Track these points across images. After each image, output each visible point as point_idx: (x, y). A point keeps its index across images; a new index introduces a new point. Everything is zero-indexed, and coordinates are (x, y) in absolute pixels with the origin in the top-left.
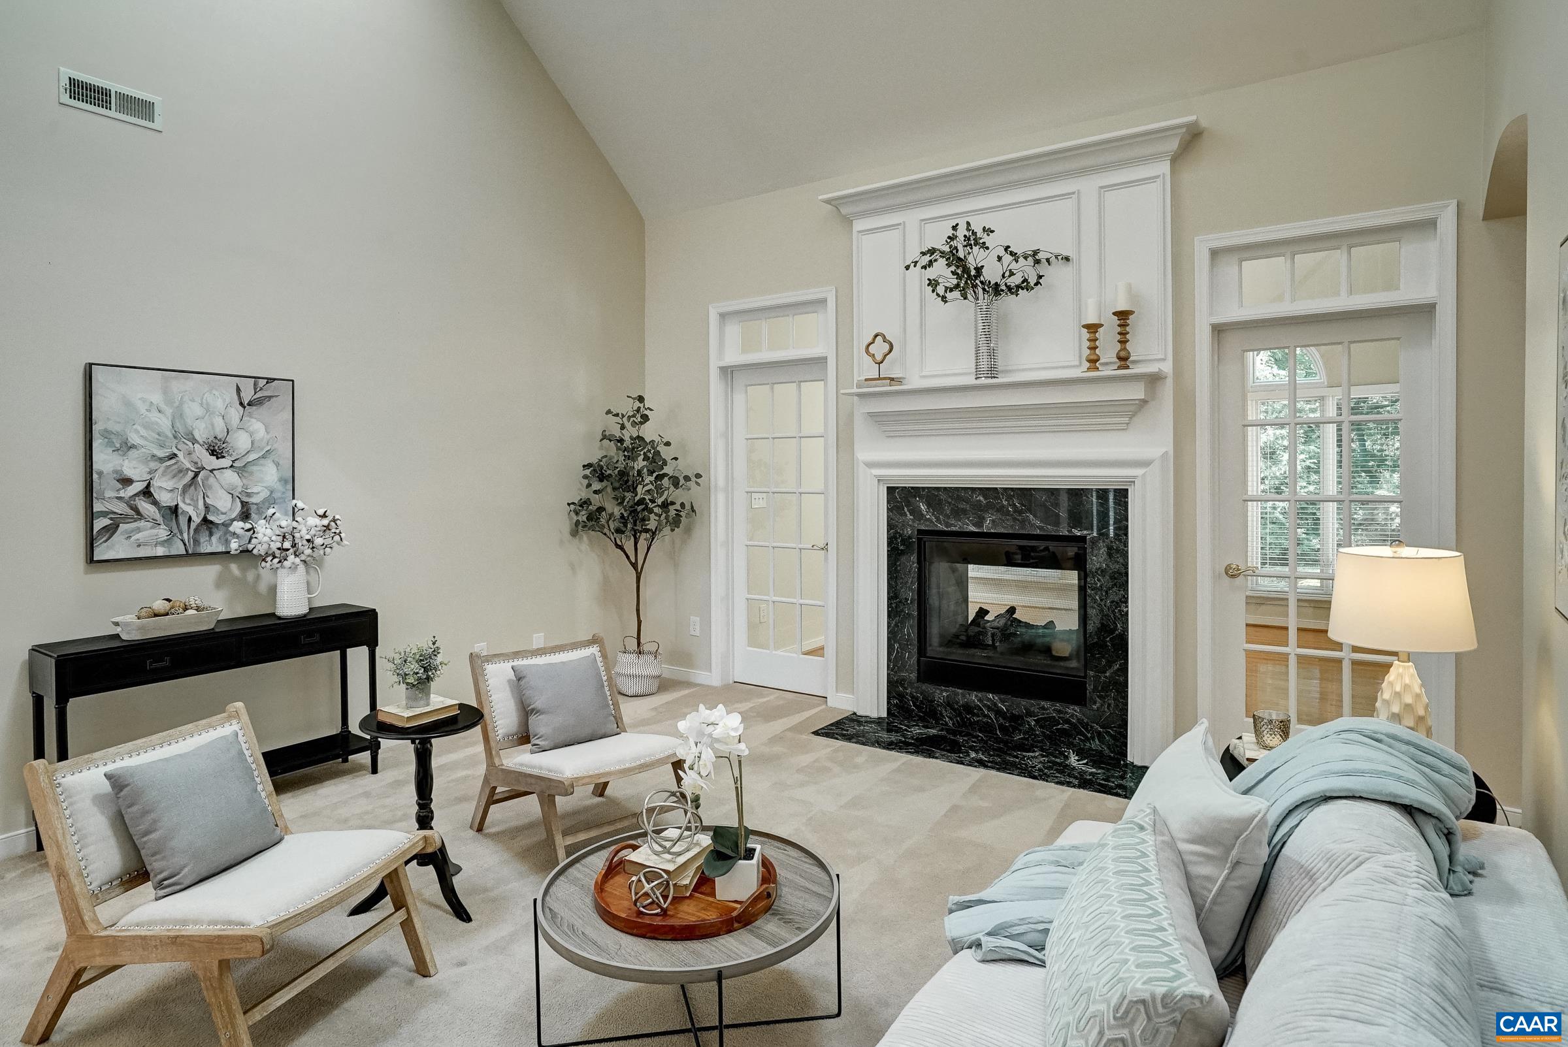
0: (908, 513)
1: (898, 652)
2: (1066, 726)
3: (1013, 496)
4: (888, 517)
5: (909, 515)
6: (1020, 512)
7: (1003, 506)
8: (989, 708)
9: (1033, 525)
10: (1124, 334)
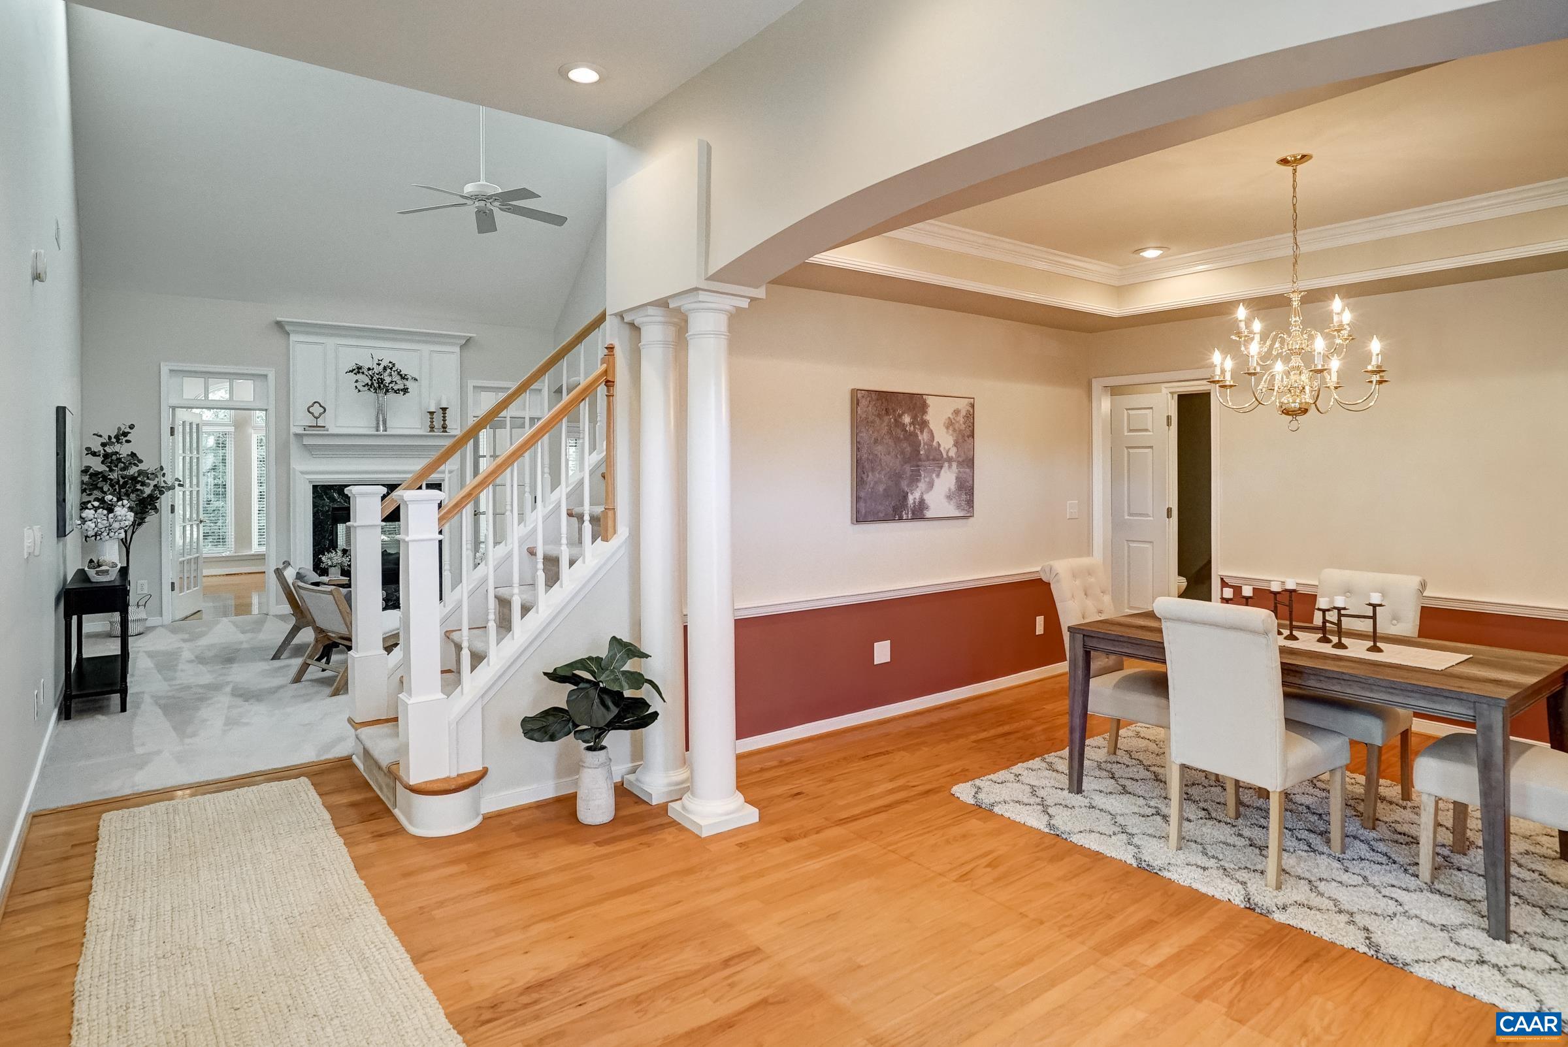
0: (326, 499)
4: (313, 502)
10: (444, 417)
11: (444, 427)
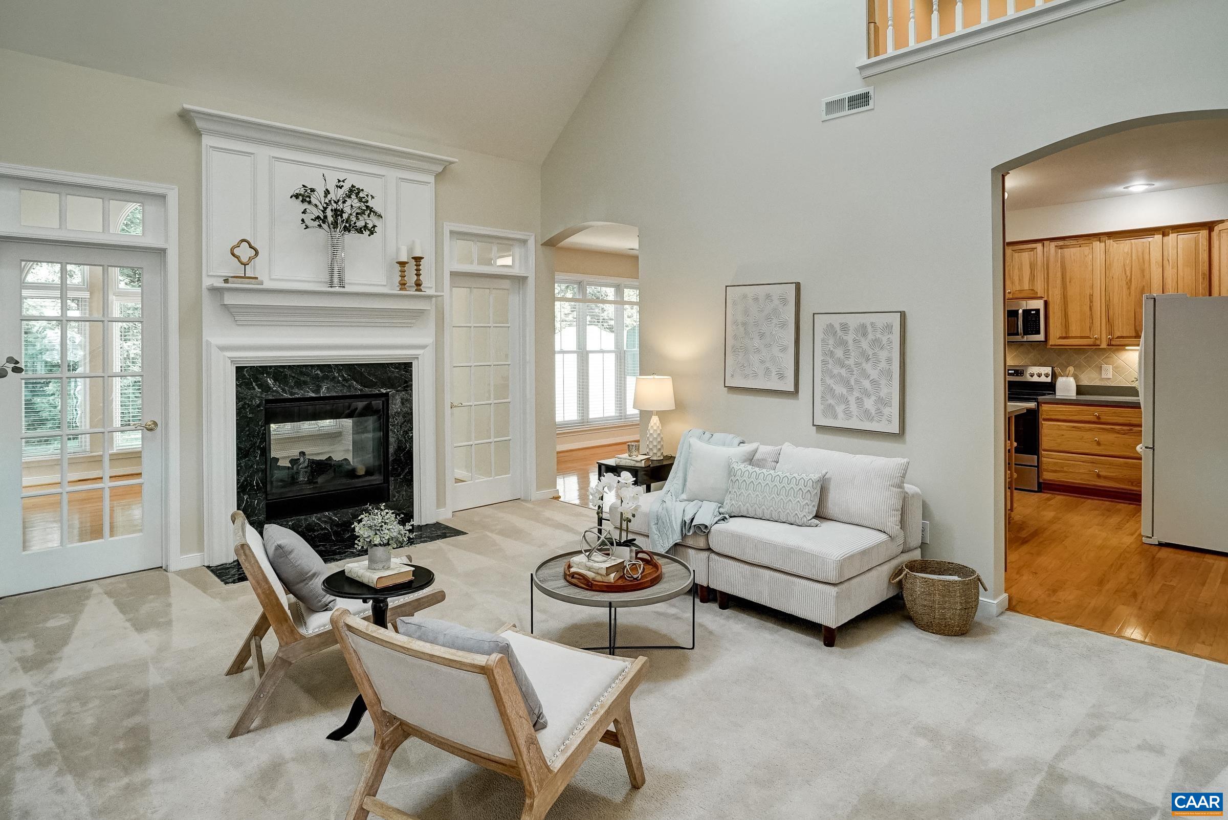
1: (247, 502)
3: (342, 370)
4: (237, 392)
5: (256, 389)
6: (347, 380)
7: (334, 377)
8: (325, 522)
9: (356, 389)
10: (418, 270)
11: (418, 284)
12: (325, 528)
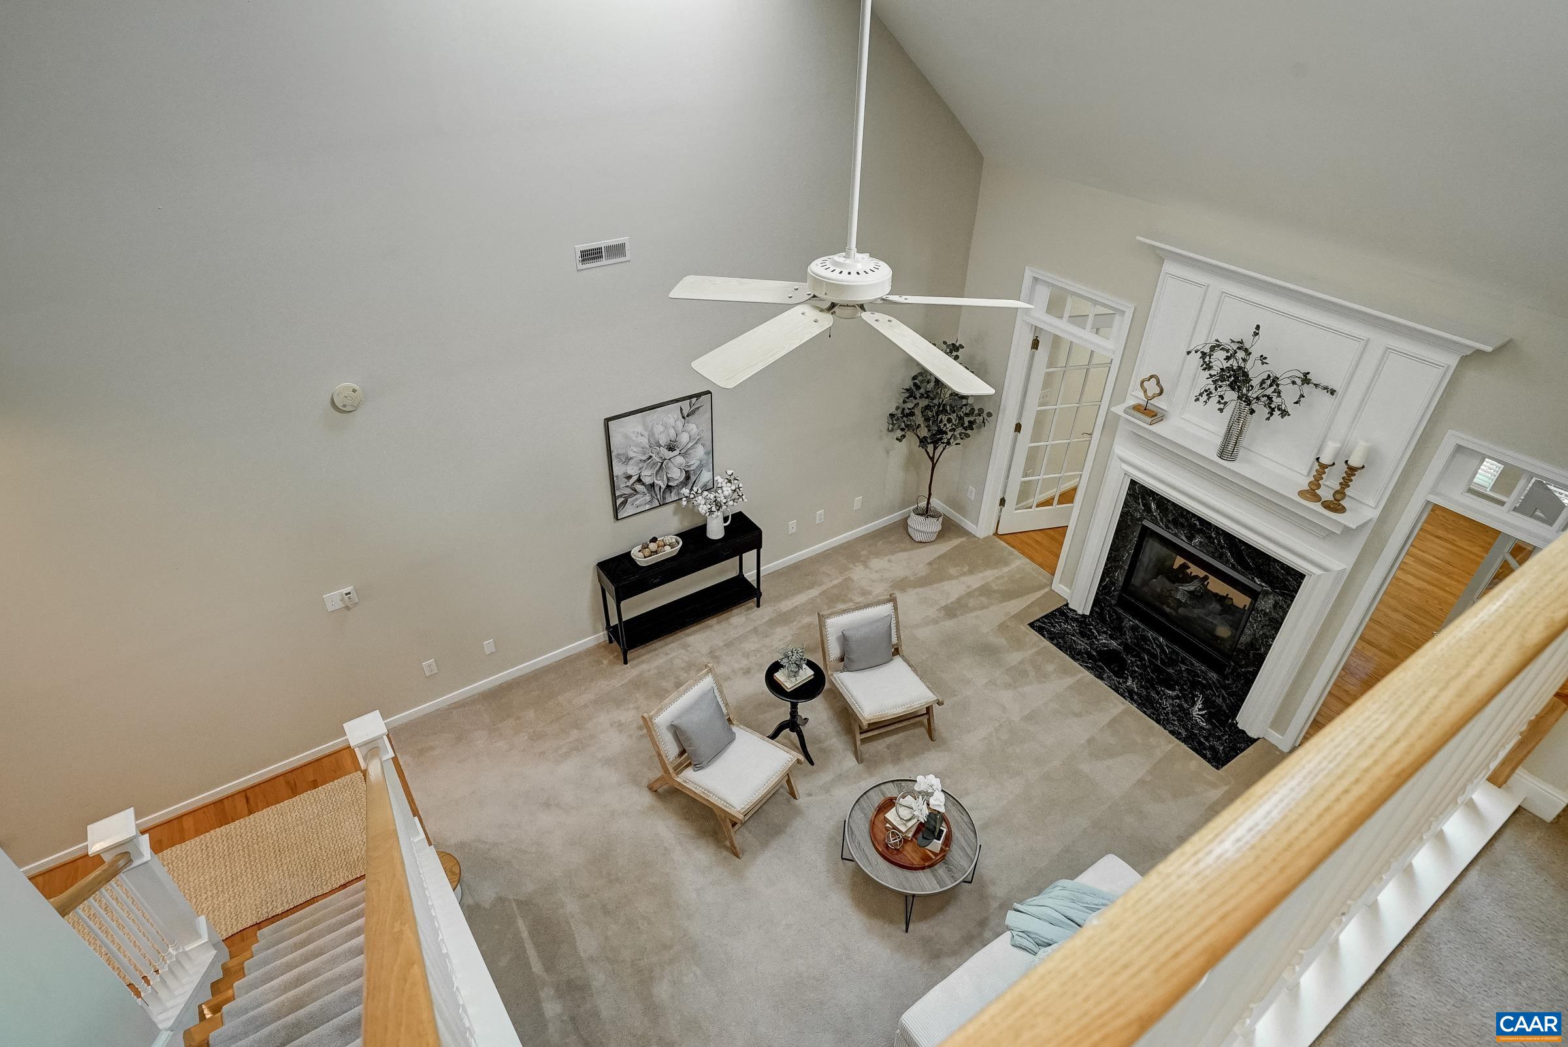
0: (1141, 504)
1: (1107, 583)
2: (1204, 682)
3: (1221, 535)
4: (1126, 499)
5: (1141, 505)
6: (1222, 547)
7: (1212, 537)
8: (1157, 646)
9: (1228, 560)
10: (1347, 480)
12: (1155, 649)
